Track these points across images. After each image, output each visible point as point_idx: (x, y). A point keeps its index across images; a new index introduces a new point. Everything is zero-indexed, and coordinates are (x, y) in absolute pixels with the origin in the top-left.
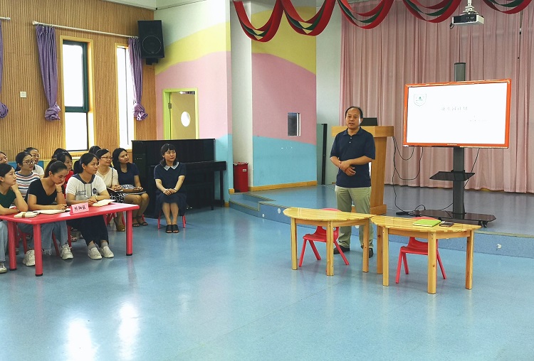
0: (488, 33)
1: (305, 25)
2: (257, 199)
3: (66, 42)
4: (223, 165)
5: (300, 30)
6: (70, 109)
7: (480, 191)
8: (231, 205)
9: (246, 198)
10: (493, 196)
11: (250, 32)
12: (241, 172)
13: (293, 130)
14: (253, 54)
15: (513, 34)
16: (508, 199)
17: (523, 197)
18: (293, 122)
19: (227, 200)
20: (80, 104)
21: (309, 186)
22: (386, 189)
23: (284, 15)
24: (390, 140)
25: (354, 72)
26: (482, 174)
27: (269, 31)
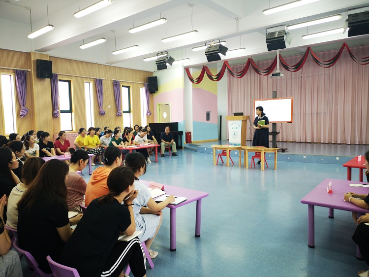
0: (288, 77)
1: (214, 77)
2: (196, 146)
3: (123, 86)
4: (182, 133)
5: (212, 79)
6: (124, 112)
7: (286, 142)
8: (185, 148)
9: (190, 145)
10: (291, 144)
11: (192, 80)
12: (188, 135)
13: (208, 118)
14: (193, 88)
15: (299, 77)
16: (297, 145)
17: (304, 144)
18: (208, 115)
19: (183, 146)
20: (128, 110)
21: (215, 141)
22: (247, 142)
23: (205, 73)
24: (248, 121)
25: (233, 94)
26: (287, 135)
27: (200, 79)
